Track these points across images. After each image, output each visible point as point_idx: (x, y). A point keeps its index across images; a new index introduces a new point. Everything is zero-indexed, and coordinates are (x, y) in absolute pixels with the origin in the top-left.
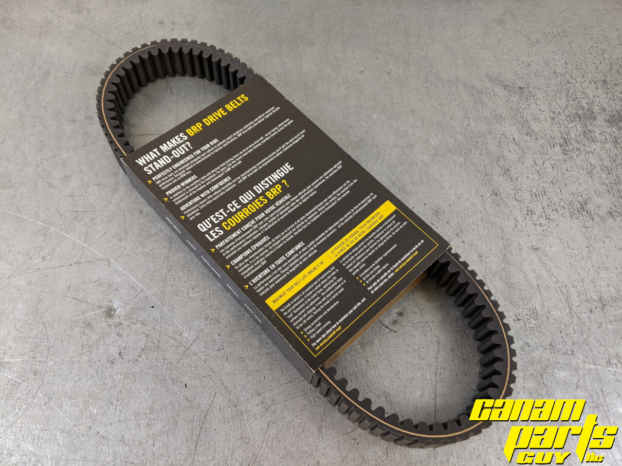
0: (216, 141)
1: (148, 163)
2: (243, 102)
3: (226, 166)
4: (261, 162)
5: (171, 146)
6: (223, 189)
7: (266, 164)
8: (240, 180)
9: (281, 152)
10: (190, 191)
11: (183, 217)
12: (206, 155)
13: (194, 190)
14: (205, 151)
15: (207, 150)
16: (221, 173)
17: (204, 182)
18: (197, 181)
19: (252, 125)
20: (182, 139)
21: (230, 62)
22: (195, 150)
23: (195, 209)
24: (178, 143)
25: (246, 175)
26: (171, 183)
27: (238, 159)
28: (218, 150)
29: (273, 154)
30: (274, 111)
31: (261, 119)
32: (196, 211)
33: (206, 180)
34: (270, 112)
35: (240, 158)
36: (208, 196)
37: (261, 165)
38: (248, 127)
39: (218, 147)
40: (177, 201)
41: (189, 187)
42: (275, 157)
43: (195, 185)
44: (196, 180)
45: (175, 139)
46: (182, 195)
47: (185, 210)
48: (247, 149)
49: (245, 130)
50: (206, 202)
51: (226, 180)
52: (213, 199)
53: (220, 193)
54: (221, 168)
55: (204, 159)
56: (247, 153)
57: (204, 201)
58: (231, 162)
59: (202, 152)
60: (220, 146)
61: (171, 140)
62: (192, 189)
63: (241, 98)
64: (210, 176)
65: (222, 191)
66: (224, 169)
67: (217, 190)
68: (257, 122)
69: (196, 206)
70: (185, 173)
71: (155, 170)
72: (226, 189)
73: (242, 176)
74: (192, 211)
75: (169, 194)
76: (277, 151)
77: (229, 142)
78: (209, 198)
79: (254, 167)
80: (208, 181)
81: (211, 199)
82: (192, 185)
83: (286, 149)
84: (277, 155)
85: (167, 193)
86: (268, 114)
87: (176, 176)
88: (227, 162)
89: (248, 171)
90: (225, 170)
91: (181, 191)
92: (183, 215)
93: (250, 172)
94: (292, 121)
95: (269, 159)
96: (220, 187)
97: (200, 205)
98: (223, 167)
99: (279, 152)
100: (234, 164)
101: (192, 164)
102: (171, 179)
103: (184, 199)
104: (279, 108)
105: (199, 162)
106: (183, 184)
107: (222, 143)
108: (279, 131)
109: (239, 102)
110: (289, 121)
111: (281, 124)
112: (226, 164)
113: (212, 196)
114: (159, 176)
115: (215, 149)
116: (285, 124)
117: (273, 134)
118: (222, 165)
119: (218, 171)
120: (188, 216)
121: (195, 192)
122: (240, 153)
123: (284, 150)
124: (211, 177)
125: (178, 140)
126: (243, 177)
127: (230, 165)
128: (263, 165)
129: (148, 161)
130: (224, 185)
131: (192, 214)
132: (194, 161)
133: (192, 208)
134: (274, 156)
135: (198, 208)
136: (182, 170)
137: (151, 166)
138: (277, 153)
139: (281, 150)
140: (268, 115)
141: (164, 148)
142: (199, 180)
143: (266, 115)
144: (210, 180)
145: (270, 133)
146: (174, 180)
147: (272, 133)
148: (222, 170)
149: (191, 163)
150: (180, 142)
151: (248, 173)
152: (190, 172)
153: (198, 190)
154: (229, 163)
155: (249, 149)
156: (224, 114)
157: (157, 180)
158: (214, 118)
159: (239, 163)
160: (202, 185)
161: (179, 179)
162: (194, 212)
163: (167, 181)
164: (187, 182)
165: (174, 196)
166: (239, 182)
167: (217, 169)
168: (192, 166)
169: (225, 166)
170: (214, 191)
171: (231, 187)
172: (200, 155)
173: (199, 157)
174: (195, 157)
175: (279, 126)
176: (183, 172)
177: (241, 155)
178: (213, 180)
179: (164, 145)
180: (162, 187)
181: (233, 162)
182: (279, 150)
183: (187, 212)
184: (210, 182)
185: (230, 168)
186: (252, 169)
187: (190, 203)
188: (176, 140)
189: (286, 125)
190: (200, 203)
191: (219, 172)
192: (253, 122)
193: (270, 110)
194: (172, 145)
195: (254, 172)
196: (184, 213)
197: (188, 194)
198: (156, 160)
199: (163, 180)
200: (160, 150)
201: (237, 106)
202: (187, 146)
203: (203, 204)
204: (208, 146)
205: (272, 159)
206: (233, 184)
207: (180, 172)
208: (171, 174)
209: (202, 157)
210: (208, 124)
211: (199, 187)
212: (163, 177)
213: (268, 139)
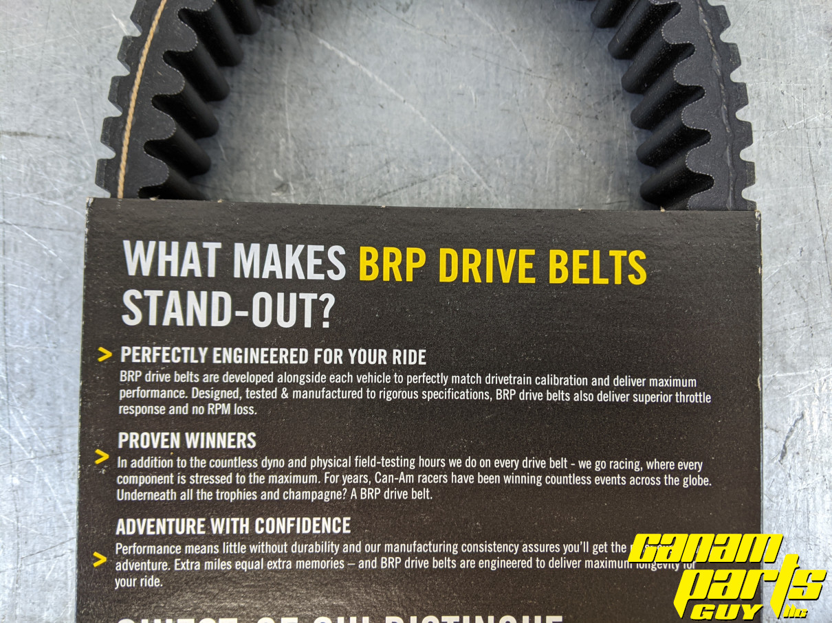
0: (417, 357)
1: (153, 281)
2: (618, 281)
3: (371, 477)
4: (482, 548)
5: (272, 267)
6: (297, 548)
7: (493, 565)
8: (371, 556)
9: (575, 564)
10: (195, 479)
11: (103, 559)
12: (344, 387)
13: (208, 488)
14: (359, 369)
15: (367, 368)
16: (338, 487)
17: (260, 479)
18: (243, 463)
19: (572, 390)
20: (325, 266)
21: (709, 85)
22: (330, 339)
23: (155, 558)
24: (301, 276)
25: (404, 556)
26: (161, 410)
27: (426, 479)
28: (398, 394)
29: (544, 548)
30: (681, 398)
31: (620, 390)
32: (156, 567)
33: (273, 479)
34: (666, 390)
35: (436, 479)
36: (233, 538)
37: (477, 556)
38: (553, 389)
39: (403, 386)
40: (130, 488)
41: (202, 463)
42: (541, 564)
43: (224, 472)
44: (245, 453)
45: (305, 252)
46: (159, 480)
47: (126, 540)
48: (485, 463)
49: (536, 389)
50: (211, 557)
51: (328, 525)
52: (238, 564)
53: (275, 557)
54: (353, 470)
55: (330, 395)
56: (470, 479)
57: (205, 549)
58: (396, 471)
59: (345, 367)
60: (412, 387)
61: (289, 248)
62: (206, 479)
63: (625, 260)
64: (297, 471)
65: (289, 556)
66: (357, 479)
67: (277, 538)
68: (596, 390)
69: (168, 549)
70: (232, 401)
71: (153, 321)
72: (306, 557)
73: (388, 547)
74: (144, 557)
75: (126, 444)
76: (567, 548)
77: (451, 394)
78: (229, 548)
79: (447, 547)
80: (273, 487)
81: (233, 557)
82: (220, 463)
83: (599, 564)
84: (555, 564)
85: (123, 438)
86: (656, 390)
87: (198, 393)
88: (386, 462)
89: (421, 548)
90: (358, 487)
91: (168, 463)
92: (108, 551)
93: (422, 556)
94: (705, 481)
95: (521, 556)
96: (293, 537)
97: (184, 557)
98: (361, 471)
99: (570, 556)
100: (402, 487)
101: (280, 386)
102: (172, 394)
103: (154, 496)
104: (707, 399)
105: (306, 395)
106: (192, 440)
107: (429, 379)
108: (633, 481)
109: (607, 270)
110: (694, 473)
111: (662, 465)
112: (379, 467)
113: (242, 549)
114: (148, 354)
115: (392, 386)
116: (675, 473)
117: (607, 480)
118: (363, 463)
119: (334, 471)
120: (119, 567)
121: (208, 496)
122: (452, 463)
123: (588, 563)
124: (297, 479)
125: (312, 262)
126: (388, 555)
127: (386, 479)
128: (482, 564)
129: (162, 272)
130: (309, 538)
131: (136, 566)
132: (293, 378)
133: (151, 549)
134: (541, 556)
135: (169, 558)
136: (231, 386)
137: (154, 295)
138: (558, 556)
139: (582, 556)
140: (652, 398)
141: (246, 260)
142: (252, 463)
143: (647, 389)
144: (285, 487)
145: (600, 465)
146: (180, 402)
147: (608, 472)
148: (347, 479)
149: (281, 379)
150: (312, 275)
151: (413, 555)
152: (249, 411)
153: (221, 495)
154: (388, 471)
155: (491, 471)
156: (522, 279)
157: (129, 365)
158: (482, 269)
159: (418, 495)
160: (247, 487)
161: (198, 410)
162: (146, 565)
163: (155, 393)
164: (214, 440)
165: (135, 464)
166: (362, 564)
167: (335, 463)
168: (271, 394)
169: (370, 472)
170: (265, 537)
171: (324, 564)
172: (328, 369)
173: (320, 378)
174: (310, 368)
175: (650, 465)
176: (228, 394)
177: (448, 470)
178: (291, 495)
179: (255, 248)
180: (127, 402)
181: (402, 478)
182: (575, 548)
183: (126, 550)
184: (274, 495)
185: (378, 491)
186: (437, 548)
187: (161, 526)
188: (303, 259)
189: (676, 481)
190: (191, 549)
191: (334, 479)
192: (583, 381)
193: (677, 382)
194: (277, 268)
195: (438, 564)
196: (119, 546)
197: (179, 488)
198: (186, 284)
199: (150, 377)
200: (225, 259)
201: (586, 281)
202: (318, 306)
203: (192, 557)
204: (381, 356)
205: (526, 564)
206: (341, 555)
207: (220, 386)
208: (189, 377)
209: (331, 386)
210: (443, 278)
211: (233, 487)
212: (157, 366)
213: (577, 480)
